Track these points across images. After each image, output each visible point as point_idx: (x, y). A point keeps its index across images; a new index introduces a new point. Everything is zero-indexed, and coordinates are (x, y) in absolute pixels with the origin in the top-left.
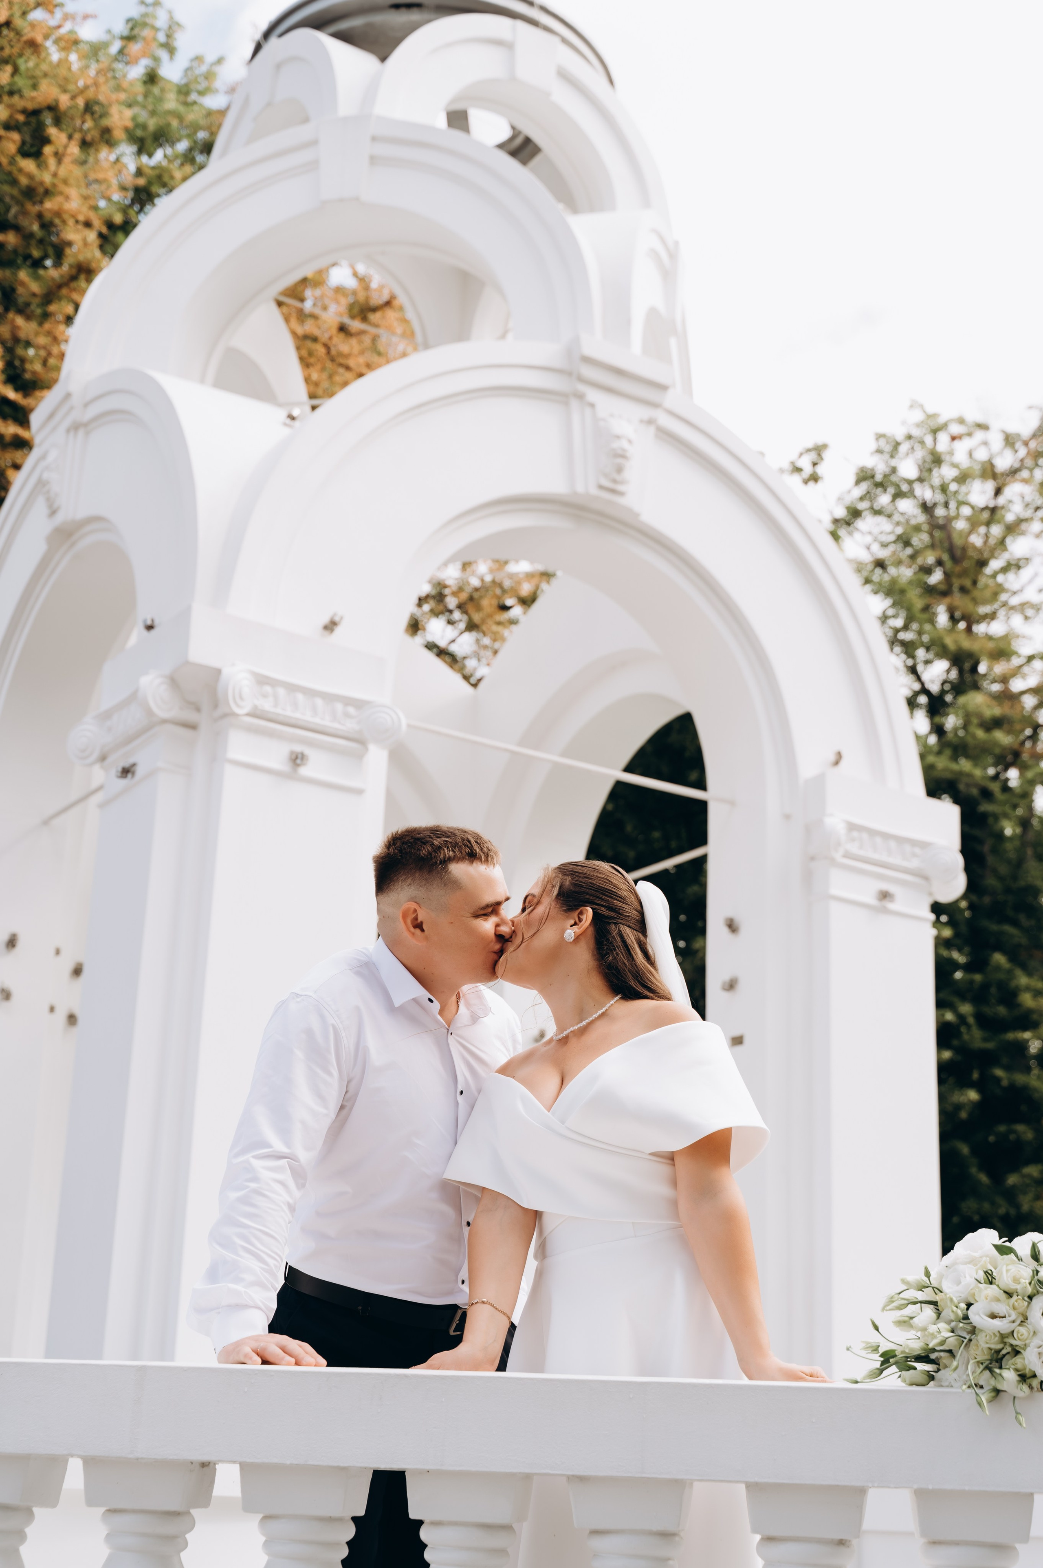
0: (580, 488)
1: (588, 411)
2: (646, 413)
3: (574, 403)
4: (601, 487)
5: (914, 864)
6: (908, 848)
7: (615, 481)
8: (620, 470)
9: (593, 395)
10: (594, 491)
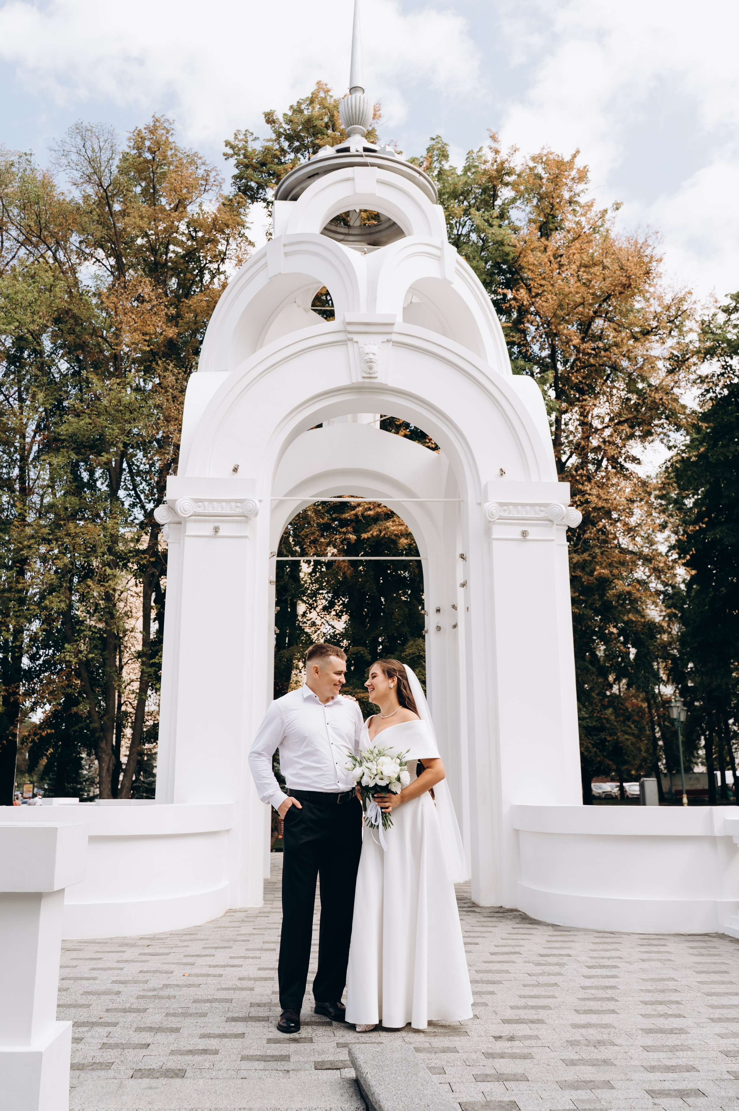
0: (354, 381)
1: (355, 345)
2: (385, 338)
3: (349, 343)
4: (364, 377)
5: (542, 515)
6: (537, 508)
7: (370, 373)
8: (371, 368)
9: (356, 338)
10: (361, 380)
